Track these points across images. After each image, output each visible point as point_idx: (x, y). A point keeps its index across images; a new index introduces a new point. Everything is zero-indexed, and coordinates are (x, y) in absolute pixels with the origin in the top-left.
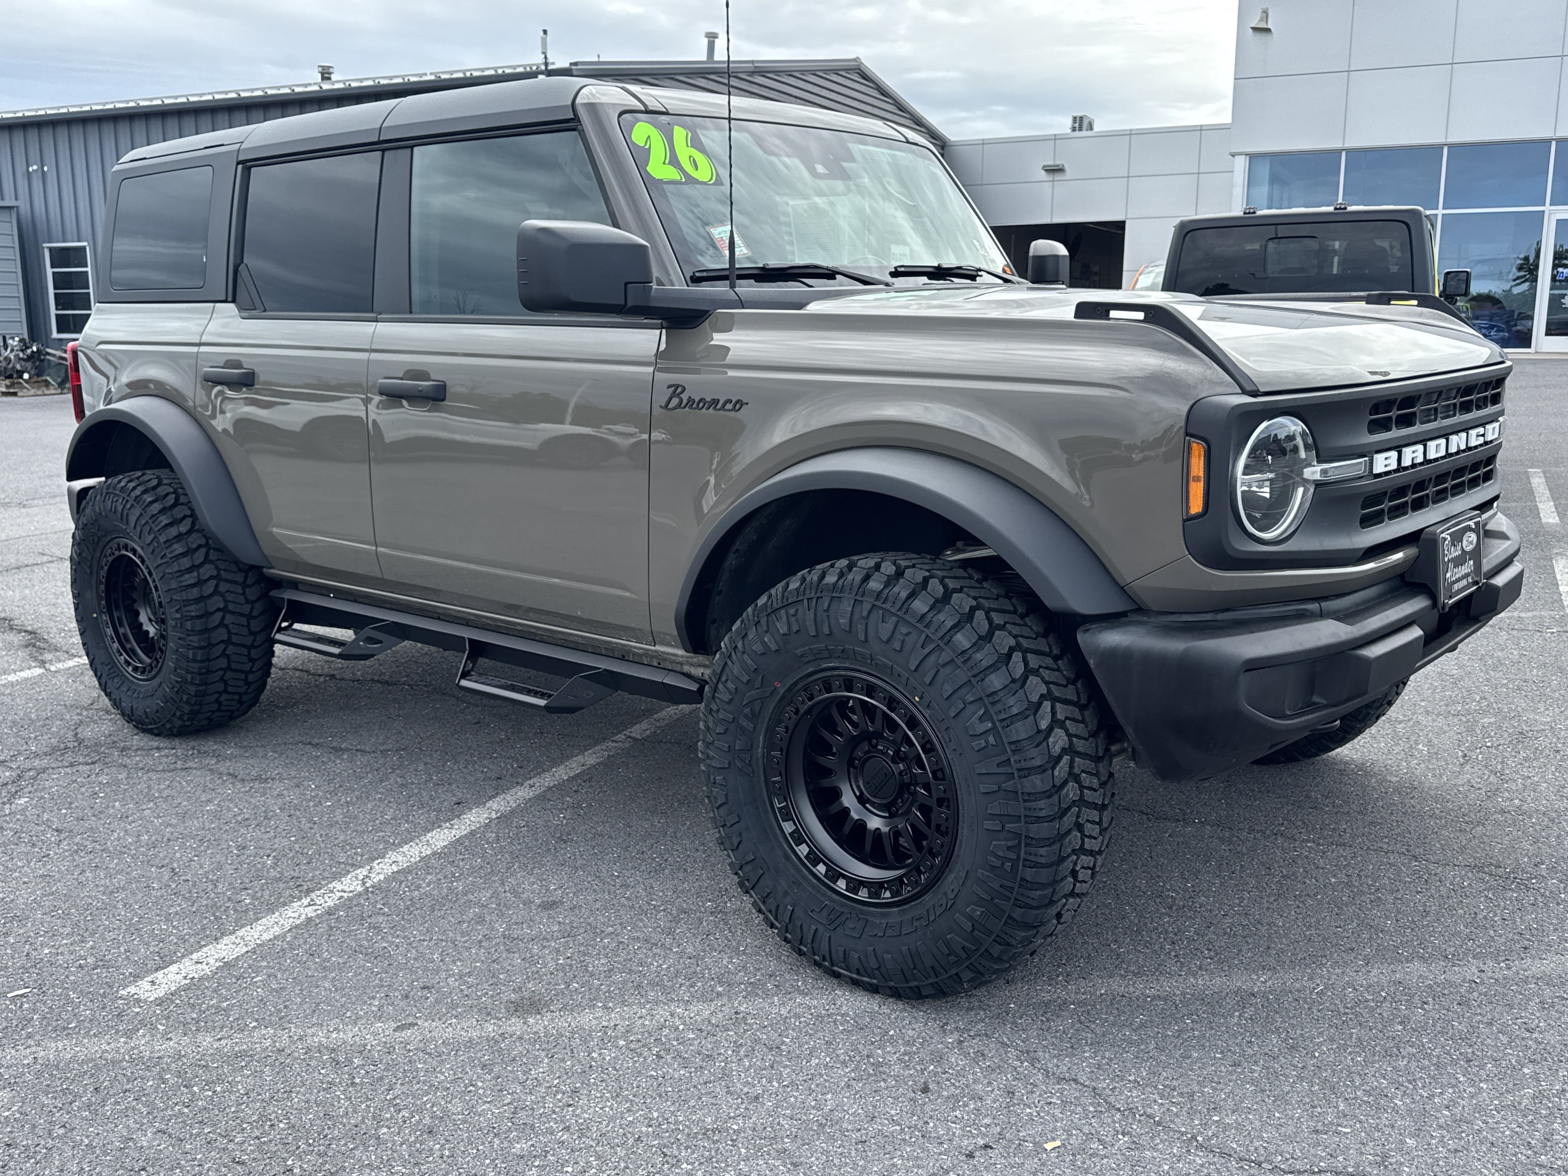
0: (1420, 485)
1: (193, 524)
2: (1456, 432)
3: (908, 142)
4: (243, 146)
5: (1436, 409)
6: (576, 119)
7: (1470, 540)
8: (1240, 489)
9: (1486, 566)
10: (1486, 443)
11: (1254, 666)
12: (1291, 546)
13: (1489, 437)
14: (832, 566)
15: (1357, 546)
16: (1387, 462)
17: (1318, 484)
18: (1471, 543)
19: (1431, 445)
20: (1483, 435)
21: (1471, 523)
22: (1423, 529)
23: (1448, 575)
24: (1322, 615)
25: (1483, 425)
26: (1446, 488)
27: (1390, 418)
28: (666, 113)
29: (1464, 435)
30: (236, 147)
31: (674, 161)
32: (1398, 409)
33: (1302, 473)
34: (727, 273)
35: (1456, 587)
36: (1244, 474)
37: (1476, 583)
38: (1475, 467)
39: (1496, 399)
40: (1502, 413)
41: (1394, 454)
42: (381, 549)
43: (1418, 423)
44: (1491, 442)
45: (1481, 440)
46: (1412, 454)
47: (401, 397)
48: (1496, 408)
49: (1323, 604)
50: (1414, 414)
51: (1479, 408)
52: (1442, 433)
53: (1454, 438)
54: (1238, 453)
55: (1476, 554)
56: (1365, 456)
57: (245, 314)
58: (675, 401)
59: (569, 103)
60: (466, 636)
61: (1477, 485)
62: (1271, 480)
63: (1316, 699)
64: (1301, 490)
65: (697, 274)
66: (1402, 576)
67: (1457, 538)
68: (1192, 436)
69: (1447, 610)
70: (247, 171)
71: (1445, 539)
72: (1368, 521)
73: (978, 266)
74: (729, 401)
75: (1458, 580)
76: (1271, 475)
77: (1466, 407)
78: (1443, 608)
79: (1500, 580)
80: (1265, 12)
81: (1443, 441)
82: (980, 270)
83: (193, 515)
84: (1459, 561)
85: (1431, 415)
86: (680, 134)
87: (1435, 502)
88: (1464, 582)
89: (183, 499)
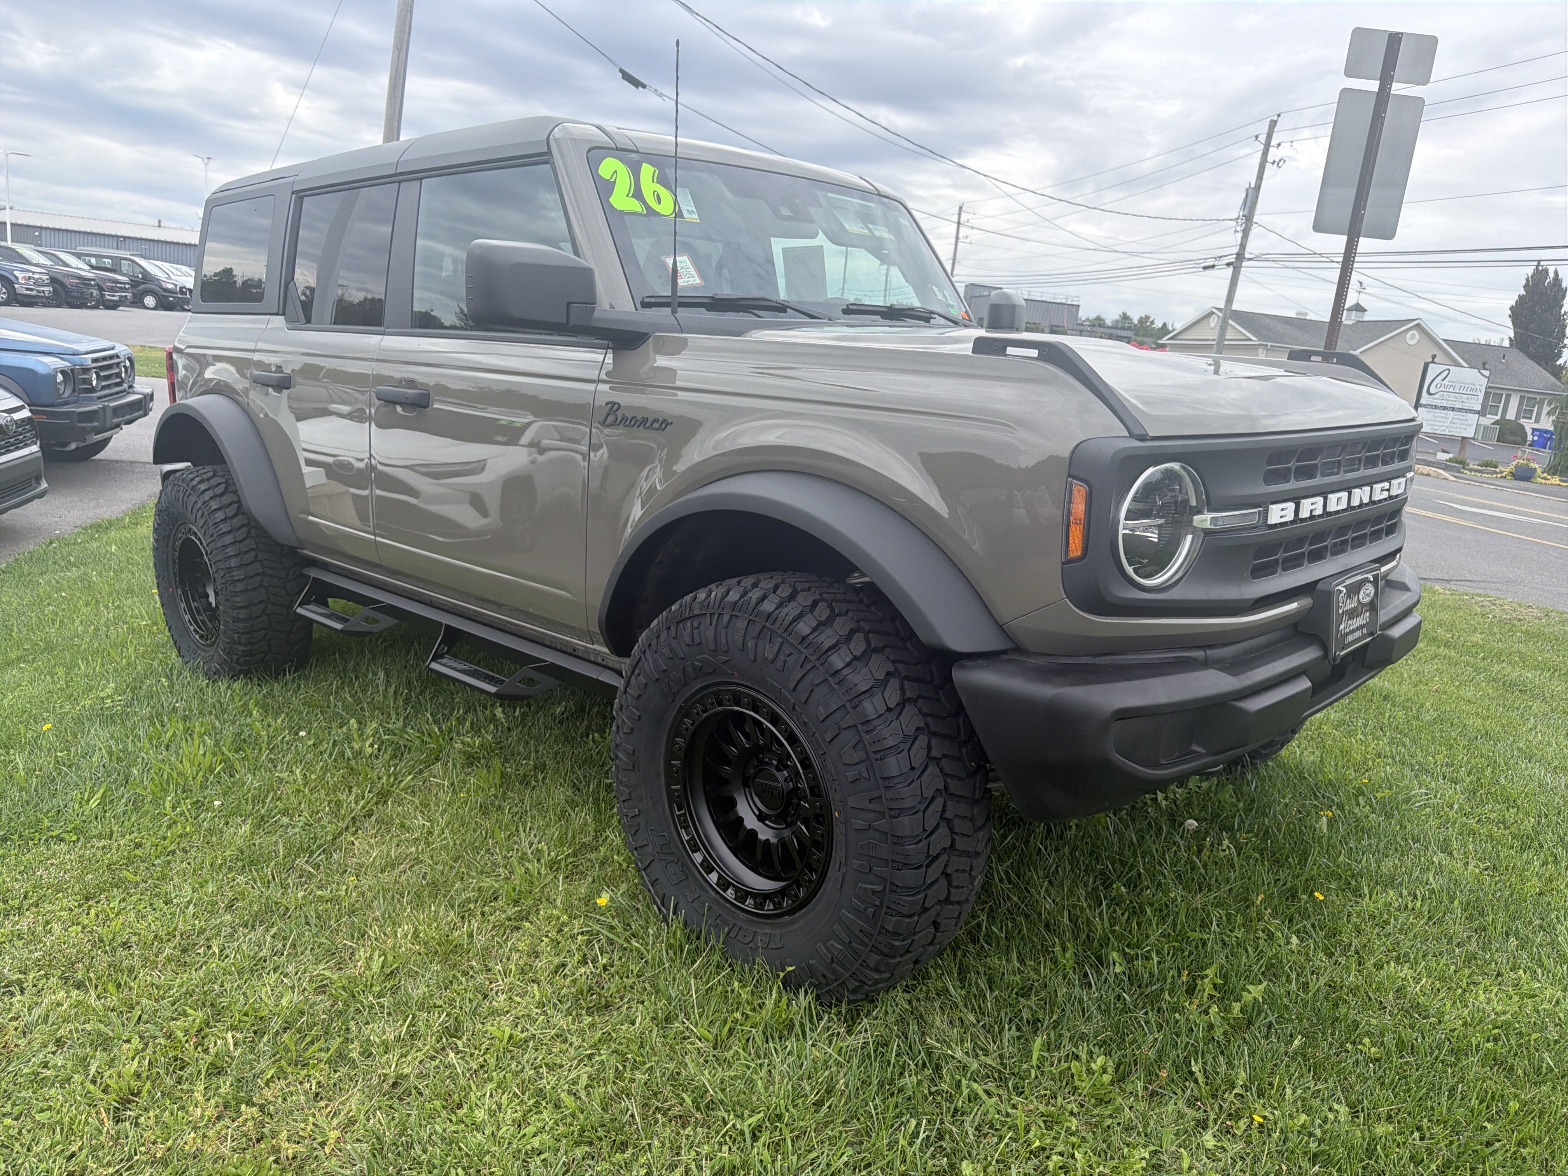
0: (1319, 536)
1: (239, 508)
2: (1360, 486)
3: (879, 195)
4: (298, 178)
5: (1339, 462)
6: (549, 153)
7: (1367, 593)
8: (1122, 532)
9: (1384, 616)
10: (1391, 497)
11: (1123, 715)
12: (1173, 595)
13: (1394, 493)
14: (739, 582)
15: (1247, 597)
16: (1283, 513)
17: (1207, 532)
18: (1368, 595)
19: (1333, 498)
20: (1388, 490)
21: (1370, 577)
22: (1318, 581)
23: (1342, 627)
24: (1206, 664)
25: (1389, 480)
26: (1347, 540)
27: (1289, 469)
28: (637, 152)
29: (1368, 489)
30: (292, 179)
31: (638, 194)
32: (1298, 461)
33: (1191, 521)
34: (669, 300)
35: (1349, 639)
36: (1126, 519)
37: (1372, 634)
38: (1378, 520)
39: (1404, 455)
40: (1409, 469)
41: (1291, 506)
42: (378, 539)
43: (1318, 475)
44: (1397, 496)
45: (1385, 495)
46: (1311, 506)
47: (395, 403)
48: (1403, 464)
49: (1209, 652)
50: (1316, 465)
51: (1385, 463)
52: (1344, 487)
53: (1357, 492)
54: (1123, 497)
55: (1373, 607)
56: (1260, 506)
57: (290, 326)
58: (611, 418)
59: (545, 138)
60: (444, 622)
61: (1379, 538)
62: (1159, 527)
63: (1194, 748)
64: (1189, 538)
65: (646, 300)
66: (1295, 625)
67: (1355, 590)
68: (1074, 478)
69: (1338, 661)
70: (300, 200)
71: (1341, 591)
72: (1261, 571)
73: (930, 309)
74: (656, 420)
75: (1354, 631)
76: (1161, 521)
77: (1372, 462)
78: (1334, 660)
79: (1397, 632)
81: (1344, 495)
82: (932, 312)
83: (239, 502)
84: (1353, 614)
85: (1333, 468)
86: (647, 171)
87: (1334, 554)
88: (1358, 634)
89: (232, 488)
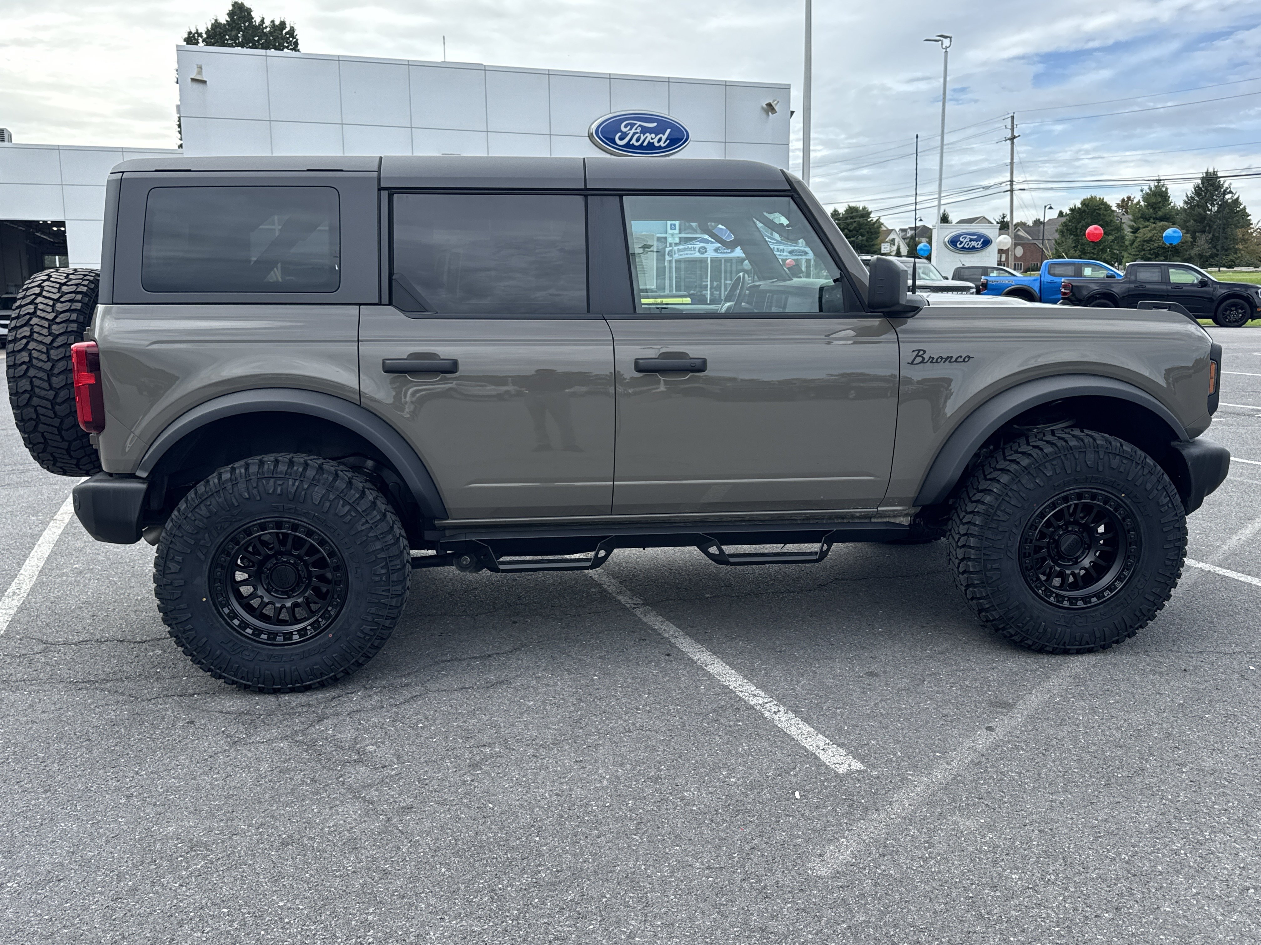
80: (200, 67)
